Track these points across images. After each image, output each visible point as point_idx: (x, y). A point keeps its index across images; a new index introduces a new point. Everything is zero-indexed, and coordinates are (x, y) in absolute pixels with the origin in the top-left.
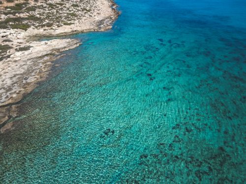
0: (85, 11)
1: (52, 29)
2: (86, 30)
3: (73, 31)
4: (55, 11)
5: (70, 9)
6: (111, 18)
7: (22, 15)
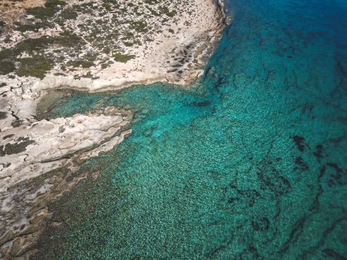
0: (165, 16)
1: (89, 75)
2: (151, 79)
3: (126, 83)
4: (111, 16)
5: (139, 11)
6: (209, 39)
7: (49, 32)
